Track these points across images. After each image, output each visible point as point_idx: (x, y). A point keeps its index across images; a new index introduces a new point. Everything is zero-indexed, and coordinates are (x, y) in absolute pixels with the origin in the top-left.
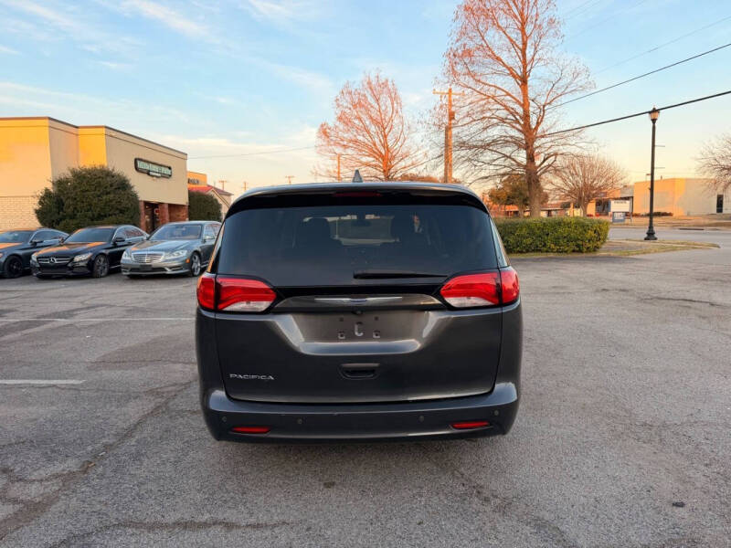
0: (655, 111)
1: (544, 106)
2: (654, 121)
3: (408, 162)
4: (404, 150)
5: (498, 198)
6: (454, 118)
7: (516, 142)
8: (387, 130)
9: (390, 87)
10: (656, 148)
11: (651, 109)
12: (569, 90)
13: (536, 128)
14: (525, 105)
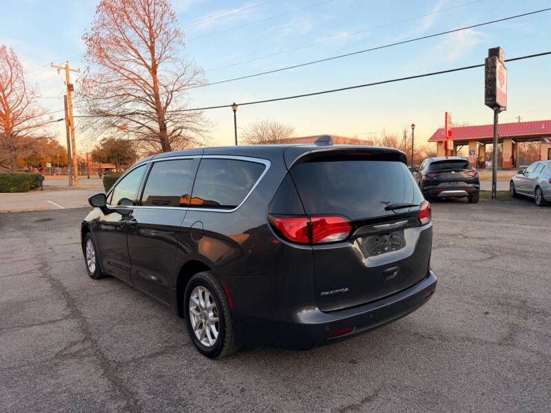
0: (234, 105)
1: (172, 92)
2: (235, 111)
3: (32, 122)
4: (27, 112)
5: (100, 158)
6: (73, 90)
7: (147, 115)
8: (7, 92)
9: (9, 54)
10: (237, 129)
11: (232, 104)
12: (190, 83)
13: (166, 108)
14: (155, 88)
